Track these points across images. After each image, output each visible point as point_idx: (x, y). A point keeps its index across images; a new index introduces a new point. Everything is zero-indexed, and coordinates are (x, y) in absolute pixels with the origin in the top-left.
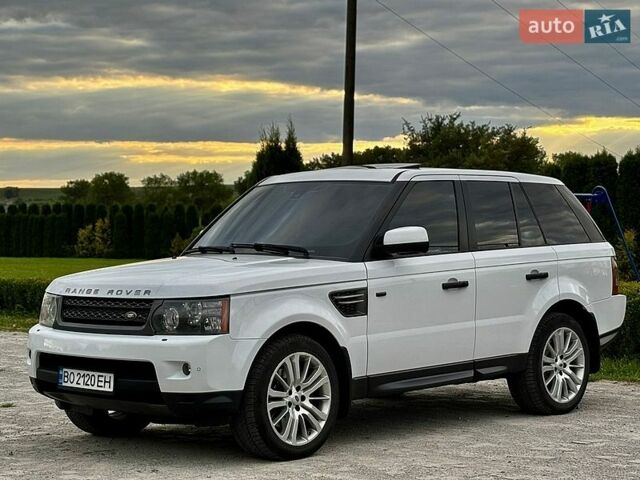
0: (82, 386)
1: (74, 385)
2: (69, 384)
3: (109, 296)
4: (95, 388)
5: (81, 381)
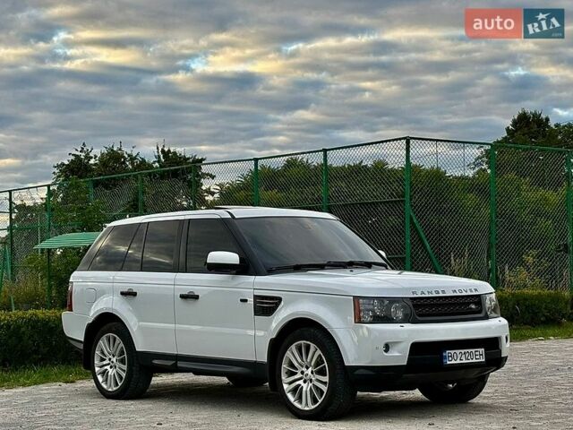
0: (464, 361)
1: (458, 362)
2: (453, 362)
3: (455, 294)
4: (474, 360)
5: (463, 358)
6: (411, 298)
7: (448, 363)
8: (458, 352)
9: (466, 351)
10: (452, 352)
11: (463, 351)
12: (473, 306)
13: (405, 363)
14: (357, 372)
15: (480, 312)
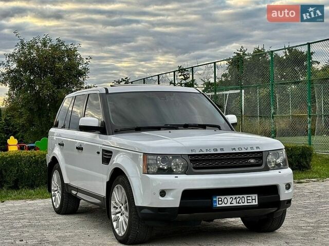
0: (235, 204)
1: (229, 205)
2: (223, 205)
4: (246, 204)
5: (234, 201)
6: (189, 155)
7: (218, 206)
8: (228, 197)
9: (237, 196)
10: (223, 197)
11: (234, 197)
12: (252, 161)
13: (178, 206)
14: (143, 211)
15: (260, 165)
